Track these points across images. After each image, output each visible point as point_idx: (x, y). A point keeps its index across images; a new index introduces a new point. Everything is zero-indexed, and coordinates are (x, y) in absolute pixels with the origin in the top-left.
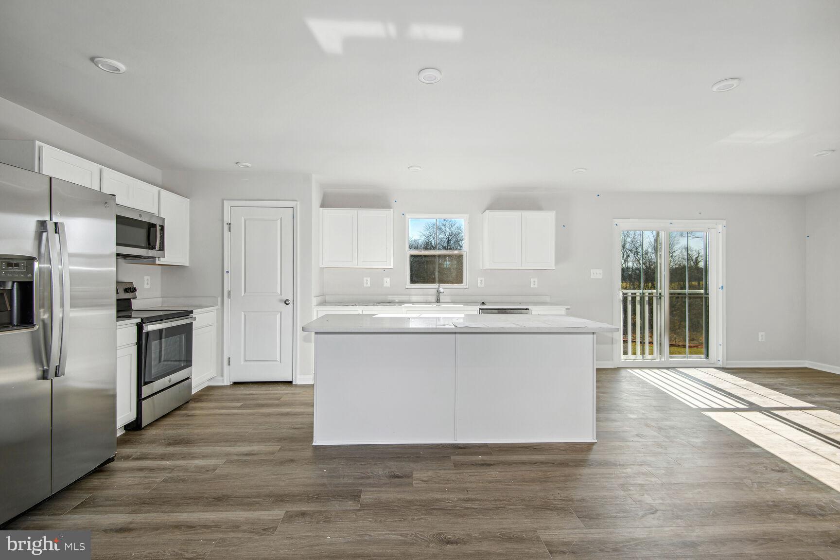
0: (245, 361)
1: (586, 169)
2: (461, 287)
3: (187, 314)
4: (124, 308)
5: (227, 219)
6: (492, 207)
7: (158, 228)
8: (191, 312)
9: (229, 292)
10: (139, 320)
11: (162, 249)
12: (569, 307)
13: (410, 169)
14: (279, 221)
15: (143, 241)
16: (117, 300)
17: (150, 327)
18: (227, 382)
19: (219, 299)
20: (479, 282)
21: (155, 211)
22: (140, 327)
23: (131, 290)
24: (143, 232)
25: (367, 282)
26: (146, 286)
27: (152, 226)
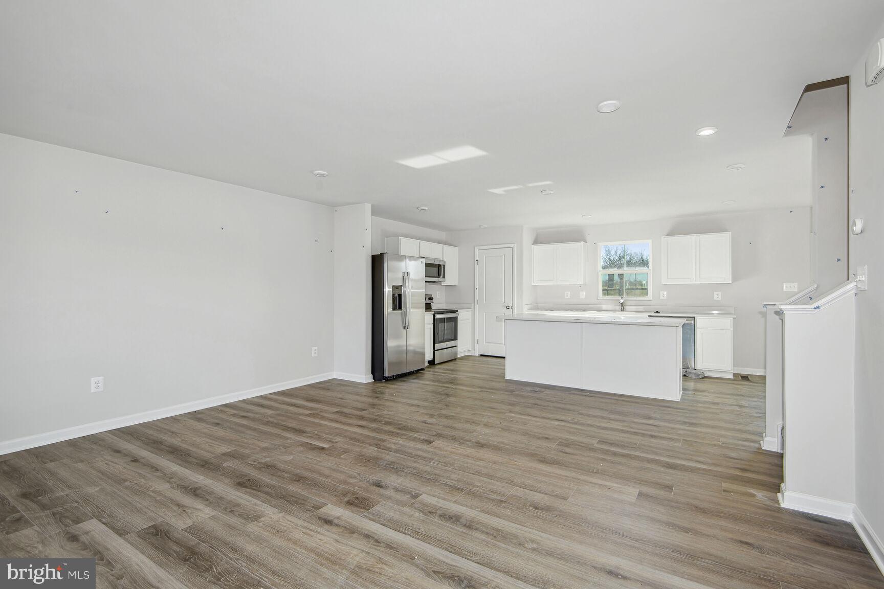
0: (486, 342)
1: (734, 201)
2: (645, 299)
3: (455, 311)
4: (428, 307)
5: (476, 258)
6: (671, 233)
7: (442, 266)
8: (457, 311)
9: (478, 301)
10: (434, 313)
11: (444, 277)
12: (735, 317)
13: (584, 217)
14: (503, 257)
15: (436, 274)
16: (426, 303)
17: (438, 316)
18: (477, 354)
19: (473, 305)
20: (661, 295)
21: (441, 257)
22: (434, 316)
23: (431, 299)
24: (436, 269)
25: (568, 294)
26: (438, 297)
27: (440, 266)
